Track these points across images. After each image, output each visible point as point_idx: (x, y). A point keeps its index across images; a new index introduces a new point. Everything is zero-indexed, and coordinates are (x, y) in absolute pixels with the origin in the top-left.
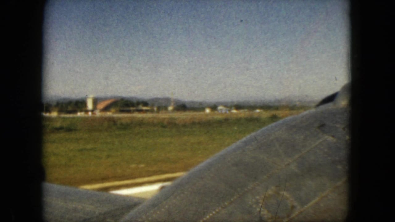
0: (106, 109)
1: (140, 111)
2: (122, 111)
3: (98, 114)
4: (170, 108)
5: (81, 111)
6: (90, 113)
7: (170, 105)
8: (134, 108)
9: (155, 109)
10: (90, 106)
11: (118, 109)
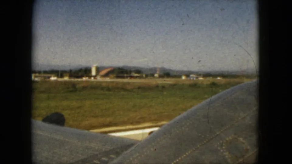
0: (106, 75)
1: (132, 77)
2: (118, 77)
3: (99, 79)
4: (156, 75)
5: (87, 76)
6: (92, 78)
7: (156, 73)
8: (128, 75)
9: (144, 75)
10: (94, 73)
11: (115, 75)
